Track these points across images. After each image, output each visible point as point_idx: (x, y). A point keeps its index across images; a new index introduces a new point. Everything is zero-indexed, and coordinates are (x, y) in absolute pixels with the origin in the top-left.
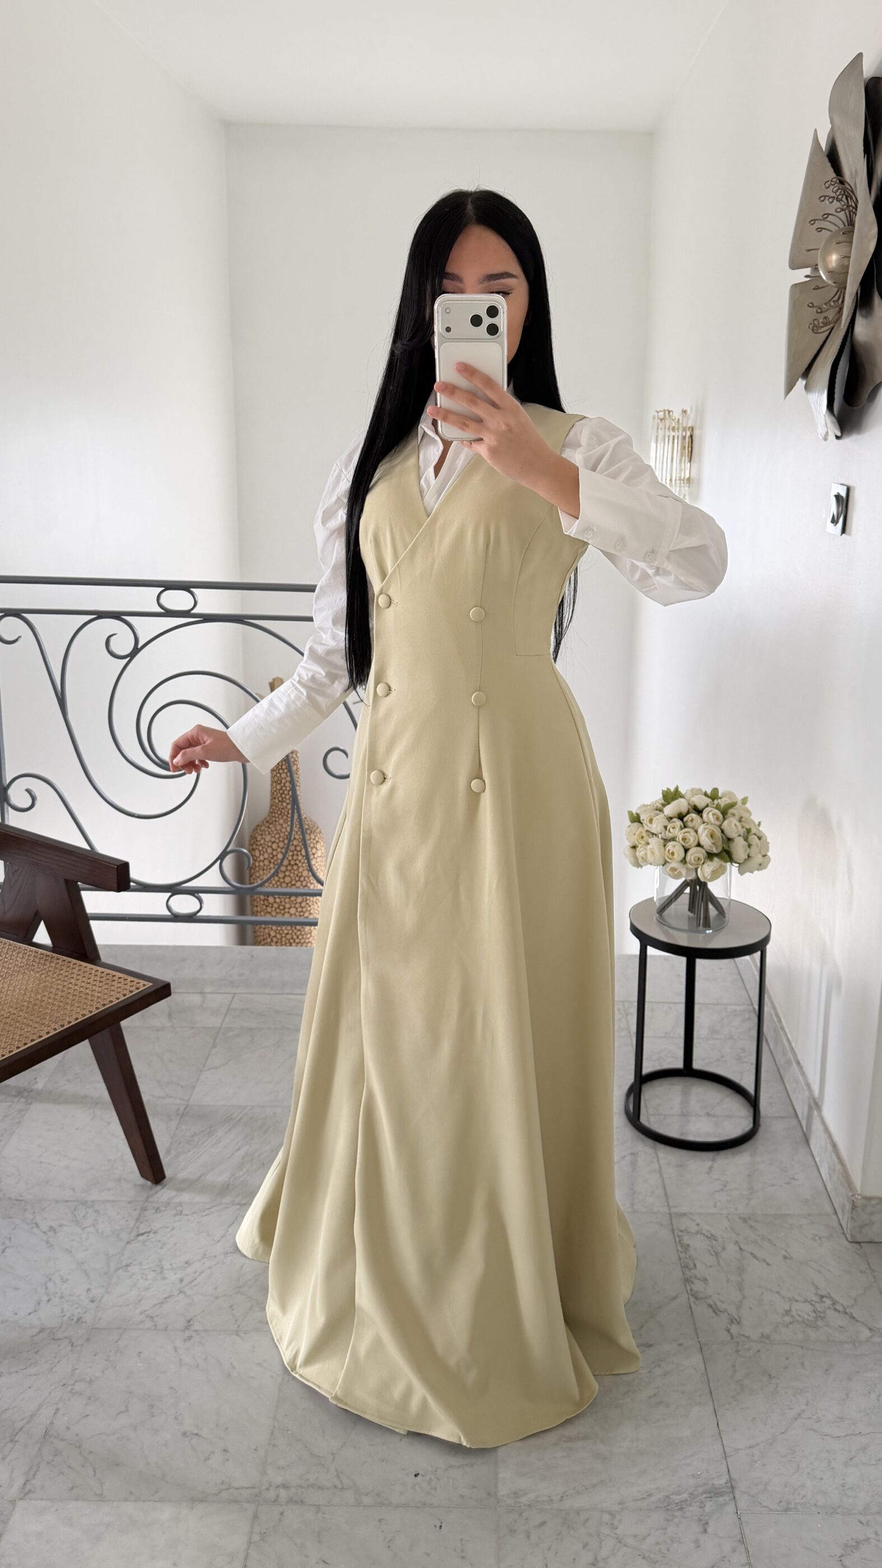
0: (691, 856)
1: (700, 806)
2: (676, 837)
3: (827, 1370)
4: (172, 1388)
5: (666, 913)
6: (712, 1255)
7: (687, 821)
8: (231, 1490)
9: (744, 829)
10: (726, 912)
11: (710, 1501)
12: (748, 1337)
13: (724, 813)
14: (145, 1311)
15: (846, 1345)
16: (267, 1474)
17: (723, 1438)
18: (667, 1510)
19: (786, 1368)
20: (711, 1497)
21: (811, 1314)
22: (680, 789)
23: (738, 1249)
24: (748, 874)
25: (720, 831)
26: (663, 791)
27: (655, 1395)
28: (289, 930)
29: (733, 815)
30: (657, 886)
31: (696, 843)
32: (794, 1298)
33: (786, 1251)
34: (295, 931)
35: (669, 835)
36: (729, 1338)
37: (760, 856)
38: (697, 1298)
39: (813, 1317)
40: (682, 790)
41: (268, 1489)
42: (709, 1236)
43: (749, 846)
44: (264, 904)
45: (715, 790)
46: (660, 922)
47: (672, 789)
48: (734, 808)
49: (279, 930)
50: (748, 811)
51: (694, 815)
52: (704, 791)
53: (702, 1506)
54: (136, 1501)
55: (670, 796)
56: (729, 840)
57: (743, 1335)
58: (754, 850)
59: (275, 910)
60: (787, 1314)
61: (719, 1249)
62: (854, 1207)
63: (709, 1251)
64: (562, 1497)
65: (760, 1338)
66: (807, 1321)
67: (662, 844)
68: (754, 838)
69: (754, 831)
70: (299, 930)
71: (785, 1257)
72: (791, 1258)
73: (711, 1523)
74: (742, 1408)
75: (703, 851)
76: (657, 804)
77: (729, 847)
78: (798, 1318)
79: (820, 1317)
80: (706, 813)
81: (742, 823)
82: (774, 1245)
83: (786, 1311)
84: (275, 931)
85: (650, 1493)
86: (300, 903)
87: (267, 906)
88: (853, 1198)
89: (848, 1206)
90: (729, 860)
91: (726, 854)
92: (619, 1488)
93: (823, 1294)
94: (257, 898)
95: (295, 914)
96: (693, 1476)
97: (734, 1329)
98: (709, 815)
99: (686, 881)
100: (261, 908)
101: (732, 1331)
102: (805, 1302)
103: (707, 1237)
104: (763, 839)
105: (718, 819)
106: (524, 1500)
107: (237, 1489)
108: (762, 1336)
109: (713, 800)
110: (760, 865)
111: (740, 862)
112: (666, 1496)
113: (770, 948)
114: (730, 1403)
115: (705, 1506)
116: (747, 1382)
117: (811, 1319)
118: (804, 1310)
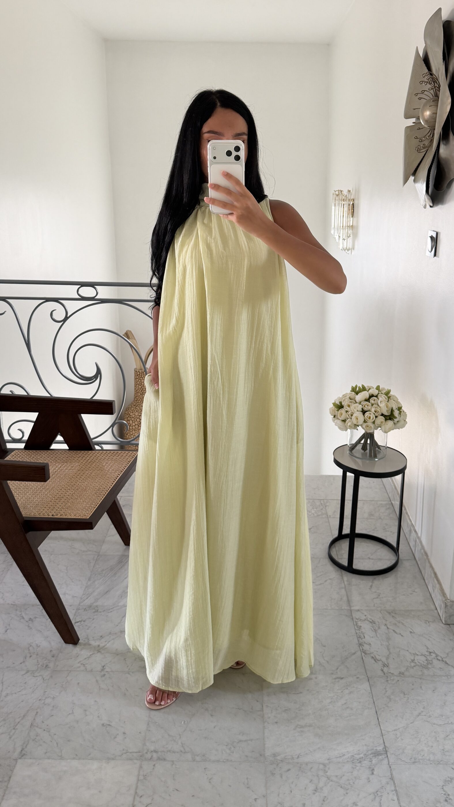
3: (434, 690)
4: (95, 701)
5: (353, 451)
6: (373, 631)
8: (128, 753)
11: (375, 758)
12: (392, 674)
14: (81, 661)
15: (443, 678)
16: (146, 745)
17: (381, 726)
18: (353, 763)
19: (413, 689)
20: (375, 756)
21: (425, 661)
23: (386, 628)
27: (345, 703)
32: (416, 654)
33: (411, 629)
36: (383, 674)
38: (366, 654)
39: (426, 663)
41: (147, 753)
42: (371, 621)
53: (371, 760)
54: (79, 759)
57: (390, 673)
60: (412, 662)
61: (377, 628)
62: (446, 606)
63: (371, 629)
64: (298, 756)
65: (399, 674)
66: (423, 665)
71: (411, 632)
72: (414, 633)
73: (375, 769)
74: (390, 710)
78: (418, 664)
79: (430, 663)
82: (405, 626)
83: (412, 660)
85: (343, 754)
88: (446, 602)
89: (443, 606)
92: (328, 752)
93: (431, 651)
96: (366, 745)
97: (385, 669)
101: (384, 670)
102: (422, 655)
103: (370, 622)
106: (279, 758)
107: (131, 753)
112: (352, 756)
114: (384, 708)
116: (392, 697)
117: (425, 664)
118: (421, 659)
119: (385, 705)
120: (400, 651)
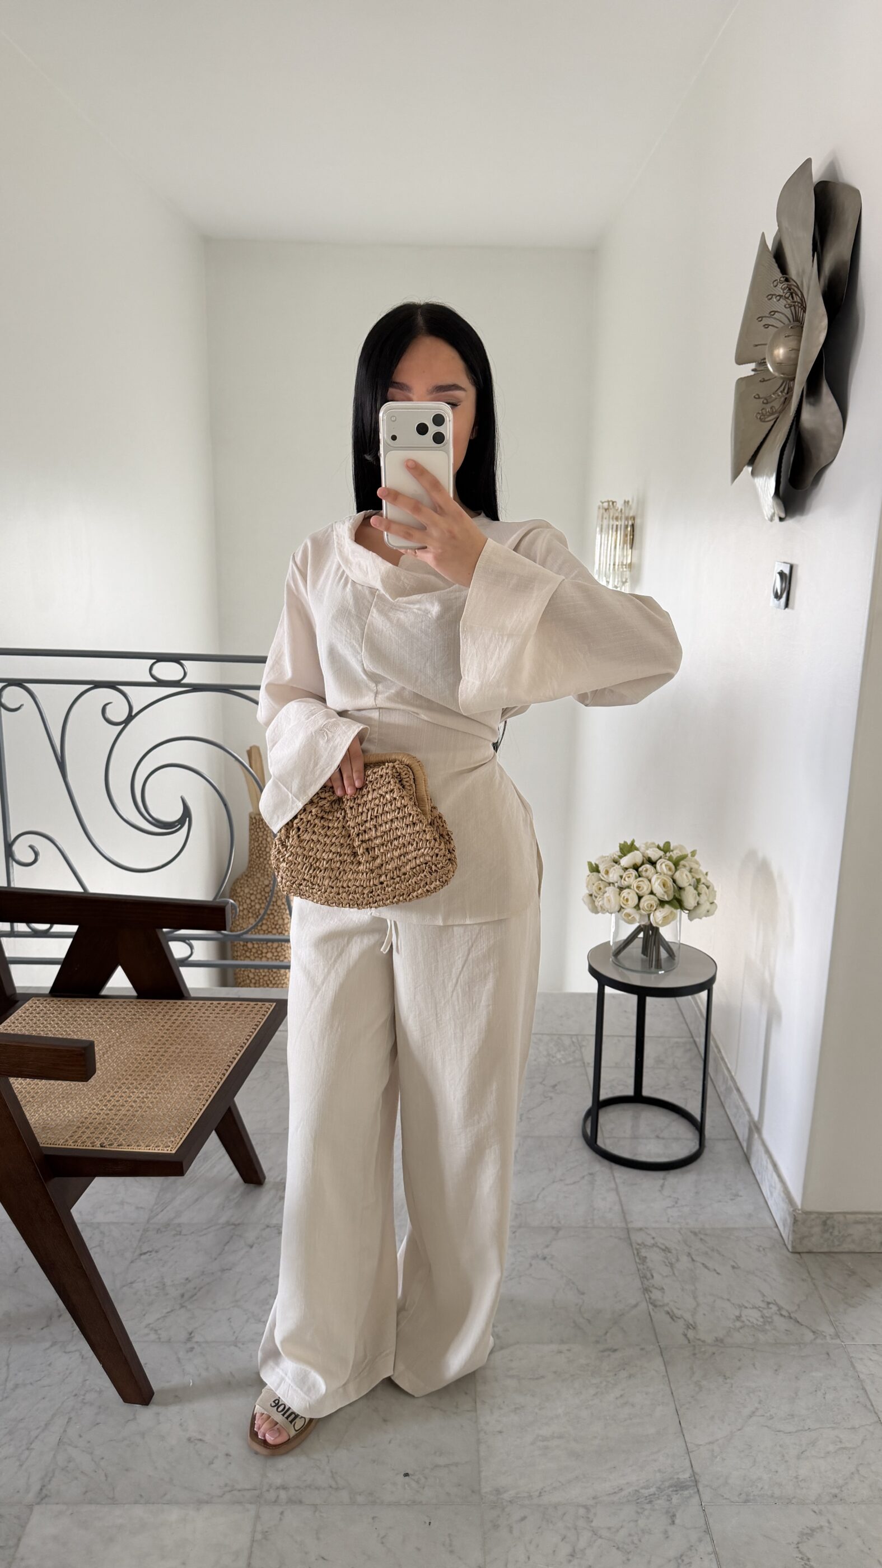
0: (644, 904)
1: (654, 858)
2: (631, 885)
3: (776, 1370)
5: (622, 954)
6: (667, 1265)
7: (641, 871)
8: (235, 1492)
9: (694, 879)
10: (676, 954)
11: (677, 1494)
12: (704, 1341)
13: (676, 864)
14: (150, 1324)
15: (792, 1347)
16: (267, 1477)
17: (685, 1435)
18: (638, 1503)
19: (739, 1368)
20: (676, 1490)
21: (759, 1319)
22: (635, 844)
23: (690, 1260)
24: (697, 920)
25: (672, 880)
26: (620, 844)
27: (621, 1396)
28: (266, 973)
29: (684, 866)
30: (613, 930)
31: (649, 891)
32: (743, 1305)
33: (734, 1262)
34: (272, 973)
35: (625, 883)
36: (687, 1343)
37: (708, 904)
38: (655, 1306)
39: (762, 1322)
40: (637, 844)
41: (268, 1491)
42: (664, 1248)
43: (699, 894)
44: (243, 949)
45: (668, 844)
46: (616, 964)
47: (629, 843)
48: (685, 860)
49: (257, 973)
50: (697, 863)
51: (648, 866)
52: (657, 844)
53: (669, 1499)
54: (146, 1504)
55: (626, 849)
56: (680, 889)
57: (699, 1339)
58: (703, 899)
59: (254, 955)
60: (738, 1320)
61: (673, 1261)
62: (795, 1221)
63: (665, 1262)
64: (540, 1493)
65: (715, 1341)
66: (756, 1326)
67: (618, 893)
68: (703, 887)
69: (703, 880)
70: (275, 973)
71: (733, 1267)
72: (739, 1268)
73: (678, 1515)
74: (701, 1407)
75: (656, 899)
76: (615, 856)
77: (680, 896)
78: (747, 1323)
79: (768, 1321)
80: (660, 864)
81: (693, 874)
82: (723, 1255)
83: (736, 1317)
84: (254, 973)
85: (620, 1488)
86: (276, 948)
87: (246, 951)
88: (794, 1213)
89: (788, 1219)
90: (679, 907)
91: (678, 902)
92: (593, 1484)
93: (769, 1300)
94: (237, 943)
95: (271, 958)
96: (659, 1471)
97: (691, 1334)
98: (663, 866)
99: (639, 926)
100: (241, 953)
101: (689, 1336)
102: (753, 1308)
103: (662, 1249)
104: (711, 888)
105: (670, 869)
106: (506, 1496)
107: (239, 1491)
108: (717, 1340)
109: (665, 853)
110: (708, 911)
111: (689, 909)
112: (636, 1491)
113: (715, 986)
114: (690, 1403)
115: (672, 1499)
116: (704, 1383)
117: (759, 1323)
118: (753, 1316)
119: (692, 1397)
120: (715, 1301)
